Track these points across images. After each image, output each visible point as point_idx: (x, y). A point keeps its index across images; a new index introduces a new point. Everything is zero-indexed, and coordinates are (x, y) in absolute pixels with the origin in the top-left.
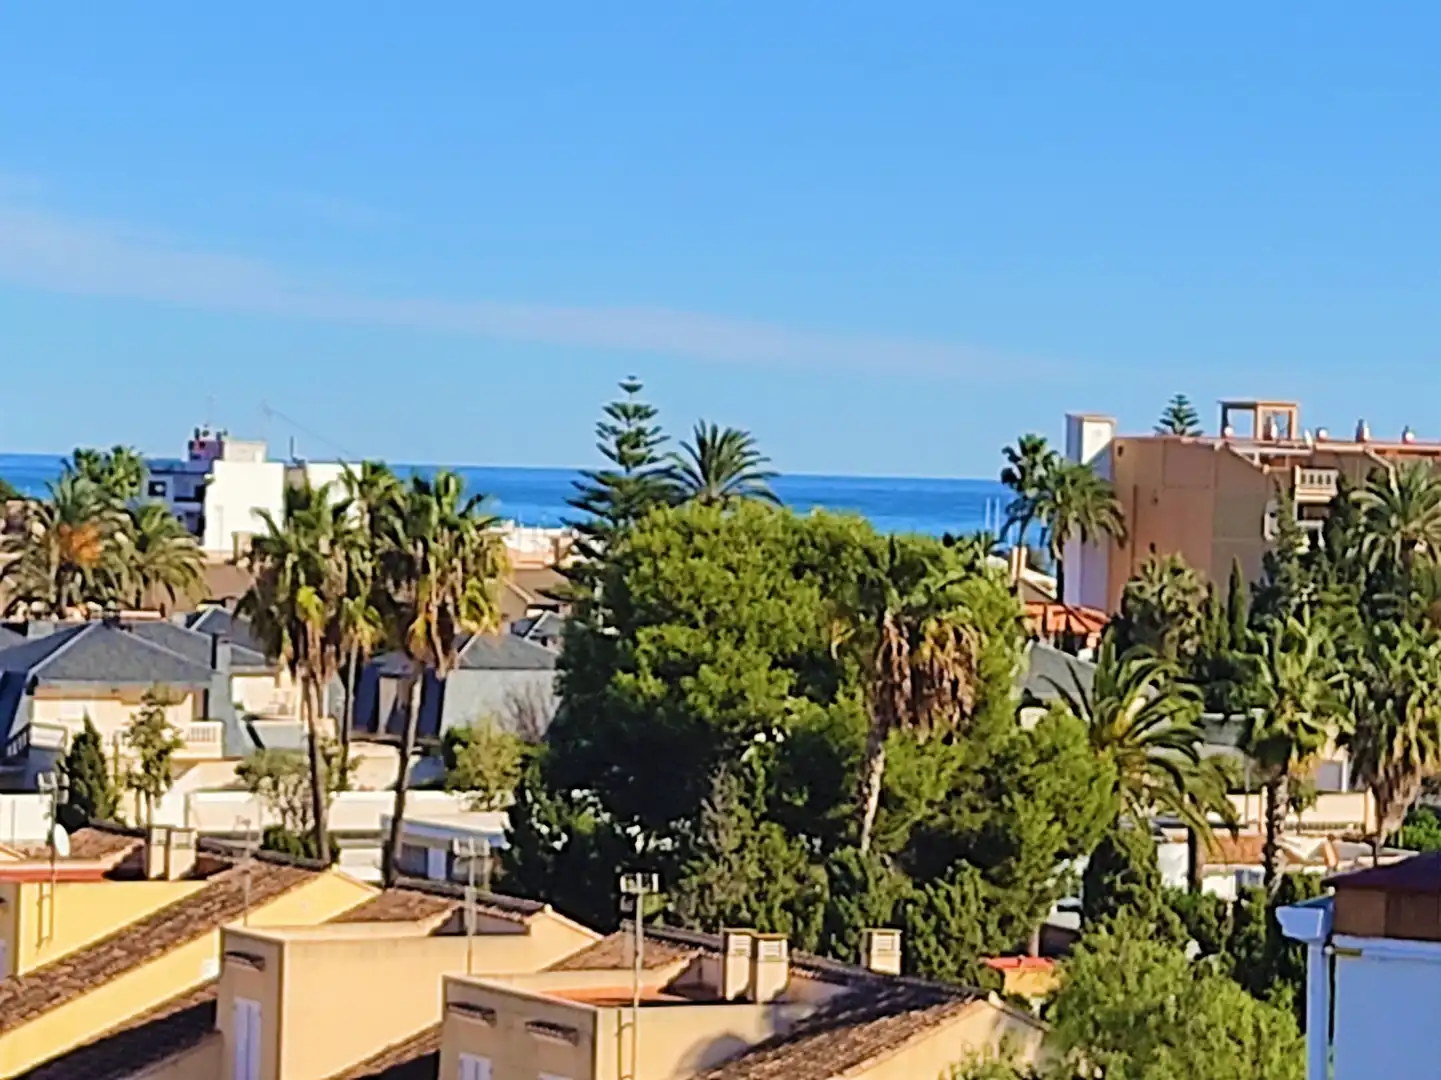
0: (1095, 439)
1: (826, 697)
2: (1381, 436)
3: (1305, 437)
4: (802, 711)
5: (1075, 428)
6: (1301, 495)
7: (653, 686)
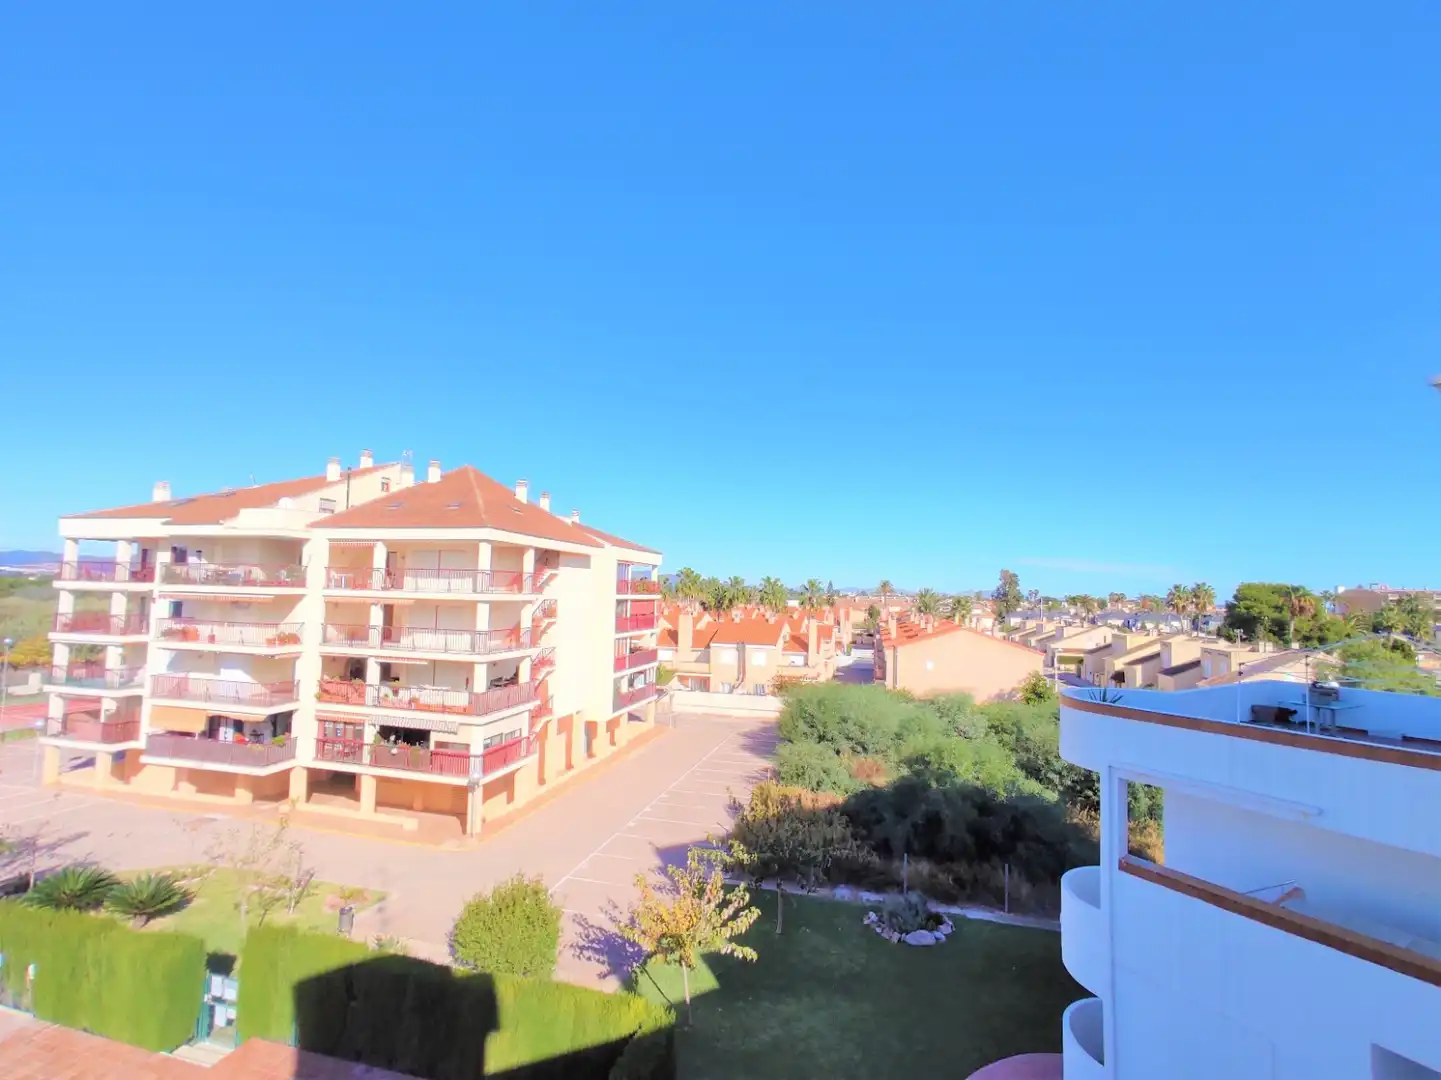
0: (1341, 590)
1: (1281, 612)
2: (1406, 589)
3: (1390, 589)
4: (1276, 615)
5: (1336, 588)
6: (1391, 598)
7: (1244, 611)
